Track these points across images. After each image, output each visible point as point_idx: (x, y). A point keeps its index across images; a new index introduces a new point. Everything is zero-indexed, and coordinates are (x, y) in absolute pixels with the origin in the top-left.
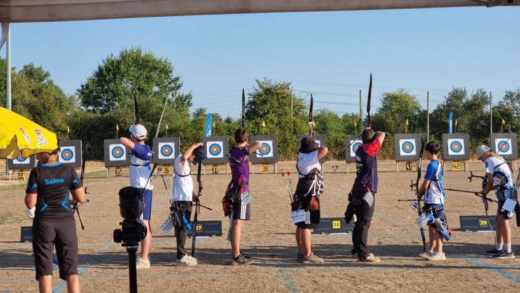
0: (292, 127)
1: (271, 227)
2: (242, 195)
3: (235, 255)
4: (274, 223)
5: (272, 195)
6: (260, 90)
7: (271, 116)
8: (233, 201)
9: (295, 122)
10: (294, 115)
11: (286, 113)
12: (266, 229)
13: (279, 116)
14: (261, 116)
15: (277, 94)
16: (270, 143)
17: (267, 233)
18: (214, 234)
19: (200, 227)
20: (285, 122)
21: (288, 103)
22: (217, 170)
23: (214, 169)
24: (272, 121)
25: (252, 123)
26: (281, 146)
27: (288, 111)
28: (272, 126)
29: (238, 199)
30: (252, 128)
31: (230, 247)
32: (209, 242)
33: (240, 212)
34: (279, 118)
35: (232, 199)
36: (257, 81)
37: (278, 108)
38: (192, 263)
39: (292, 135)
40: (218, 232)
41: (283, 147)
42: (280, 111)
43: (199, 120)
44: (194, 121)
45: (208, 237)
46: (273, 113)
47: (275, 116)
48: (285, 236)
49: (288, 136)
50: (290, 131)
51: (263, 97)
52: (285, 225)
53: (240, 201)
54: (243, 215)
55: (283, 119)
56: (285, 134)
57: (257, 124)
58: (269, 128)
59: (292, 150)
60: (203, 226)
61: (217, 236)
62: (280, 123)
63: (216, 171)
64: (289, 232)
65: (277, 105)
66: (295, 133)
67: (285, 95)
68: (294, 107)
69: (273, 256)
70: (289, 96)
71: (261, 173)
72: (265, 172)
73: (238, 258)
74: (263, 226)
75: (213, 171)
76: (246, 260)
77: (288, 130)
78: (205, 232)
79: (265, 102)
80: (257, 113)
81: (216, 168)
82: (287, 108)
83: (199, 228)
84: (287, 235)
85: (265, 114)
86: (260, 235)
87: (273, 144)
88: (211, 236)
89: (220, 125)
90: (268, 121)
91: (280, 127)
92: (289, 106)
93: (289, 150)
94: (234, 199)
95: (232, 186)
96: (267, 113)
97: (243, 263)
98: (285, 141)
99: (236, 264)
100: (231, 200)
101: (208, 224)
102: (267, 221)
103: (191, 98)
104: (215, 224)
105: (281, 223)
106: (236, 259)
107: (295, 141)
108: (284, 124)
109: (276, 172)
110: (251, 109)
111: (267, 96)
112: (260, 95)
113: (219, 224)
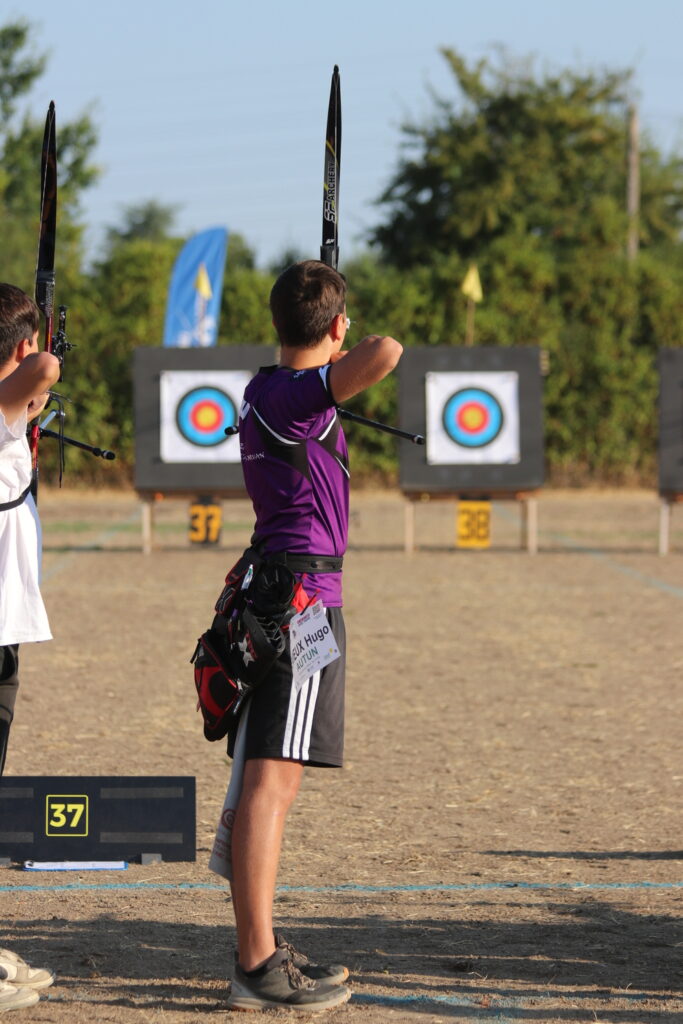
0: (630, 306)
1: (466, 818)
2: (293, 625)
3: (248, 958)
4: (486, 800)
5: (497, 656)
6: (464, 107)
7: (523, 249)
8: (248, 657)
9: (645, 283)
10: (642, 245)
11: (598, 233)
12: (440, 829)
13: (562, 246)
14: (467, 249)
15: (557, 129)
16: (503, 386)
17: (442, 849)
18: (152, 849)
19: (80, 808)
20: (595, 282)
21: (612, 181)
22: (215, 524)
23: (200, 523)
24: (523, 275)
25: (418, 282)
26: (571, 413)
27: (611, 224)
28: (522, 302)
29: (276, 644)
30: (418, 311)
31: (226, 916)
32: (122, 889)
33: (284, 718)
34: (561, 259)
35: (243, 645)
36: (448, 54)
37: (558, 203)
38: (11, 997)
39: (628, 347)
40: (177, 838)
41: (581, 413)
42: (570, 223)
43: (131, 260)
44: (107, 270)
45: (120, 865)
46: (529, 228)
47: (538, 248)
48: (536, 867)
49: (605, 357)
50: (618, 332)
51: (480, 144)
52: (546, 809)
53: (286, 658)
54: (297, 739)
55: (585, 265)
56: (591, 346)
57: (445, 290)
58: (504, 309)
59: (631, 433)
60: (97, 810)
61: (166, 858)
62: (564, 284)
63: (208, 530)
64: (566, 849)
65: (551, 187)
66: (645, 337)
67: (596, 135)
68: (646, 199)
69: (460, 969)
70: (619, 139)
71: (452, 550)
72: (474, 543)
73: (263, 970)
74: (426, 813)
75: (194, 529)
76: (306, 983)
77: (609, 325)
78: (105, 837)
79: (486, 171)
80: (446, 228)
81: (209, 518)
82: (606, 205)
83: (70, 816)
84: (549, 863)
85: (486, 235)
86: (406, 862)
87: (524, 395)
88: (139, 861)
89: (244, 290)
90: (499, 272)
91: (567, 308)
92: (621, 193)
93: (614, 428)
94: (255, 646)
95: (248, 580)
96: (500, 232)
97: (291, 1001)
98: (590, 379)
99: (251, 1002)
100: (240, 654)
101: (121, 793)
102: (452, 788)
103: (92, 142)
104: (161, 793)
105: (528, 801)
106: (255, 979)
107: (645, 385)
108: (586, 289)
109: (533, 542)
110: (413, 205)
111: (499, 141)
112: (459, 133)
113: (180, 792)
